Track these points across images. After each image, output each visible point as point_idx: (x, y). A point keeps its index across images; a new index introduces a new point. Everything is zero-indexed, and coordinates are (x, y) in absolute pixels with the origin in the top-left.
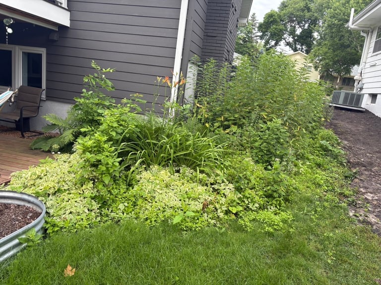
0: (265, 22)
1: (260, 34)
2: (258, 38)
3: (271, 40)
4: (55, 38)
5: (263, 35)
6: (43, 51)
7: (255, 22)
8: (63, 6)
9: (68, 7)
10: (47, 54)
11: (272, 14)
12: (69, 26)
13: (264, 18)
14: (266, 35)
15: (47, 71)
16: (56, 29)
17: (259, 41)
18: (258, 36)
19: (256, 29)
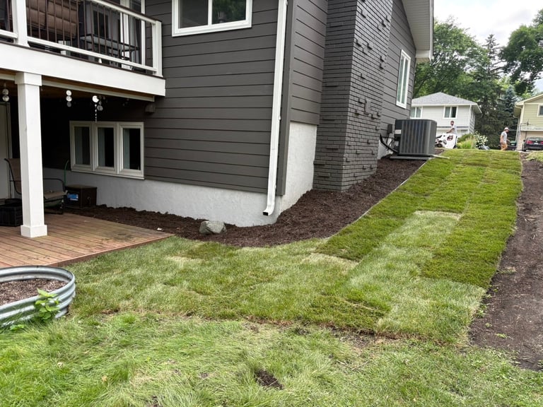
0: (510, 45)
1: (504, 64)
2: (500, 70)
3: (522, 72)
4: (151, 110)
5: (508, 66)
6: (140, 125)
7: (494, 47)
8: (157, 75)
9: (163, 74)
10: (145, 128)
11: (522, 32)
12: (164, 95)
13: (510, 39)
14: (513, 64)
15: (145, 147)
16: (152, 100)
17: (502, 74)
18: (500, 68)
19: (497, 58)
